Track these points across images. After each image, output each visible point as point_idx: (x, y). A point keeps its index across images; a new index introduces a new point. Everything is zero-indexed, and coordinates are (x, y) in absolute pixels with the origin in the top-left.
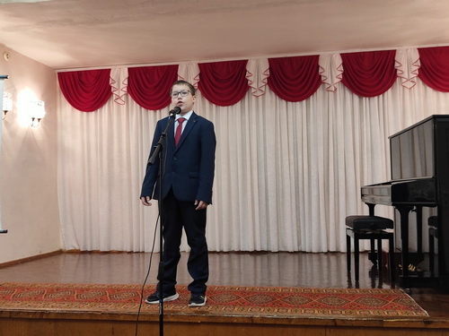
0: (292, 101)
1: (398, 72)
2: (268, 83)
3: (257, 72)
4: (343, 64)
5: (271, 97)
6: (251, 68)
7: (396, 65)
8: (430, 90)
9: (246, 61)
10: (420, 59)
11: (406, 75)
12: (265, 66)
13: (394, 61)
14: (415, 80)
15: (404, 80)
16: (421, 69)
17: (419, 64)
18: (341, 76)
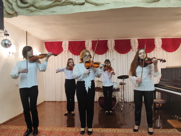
0: (122, 54)
1: (156, 46)
2: (114, 48)
3: (111, 44)
4: (138, 42)
5: (115, 52)
6: (109, 43)
7: (155, 43)
8: (165, 51)
9: (108, 40)
10: (162, 42)
11: (158, 47)
12: (113, 42)
13: (154, 42)
14: (160, 48)
15: (157, 48)
16: (162, 45)
17: (162, 43)
18: (138, 46)
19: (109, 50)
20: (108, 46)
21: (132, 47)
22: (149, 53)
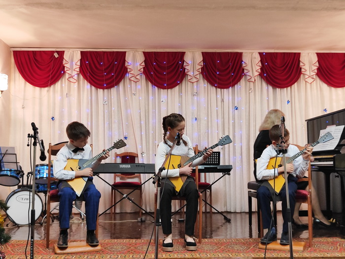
2: (202, 73)
3: (193, 62)
4: (261, 61)
7: (301, 64)
9: (185, 52)
10: (318, 61)
11: (308, 73)
12: (199, 58)
13: (299, 61)
14: (314, 77)
16: (318, 69)
17: (317, 64)
18: (260, 71)
19: (189, 78)
20: (186, 67)
21: (245, 71)
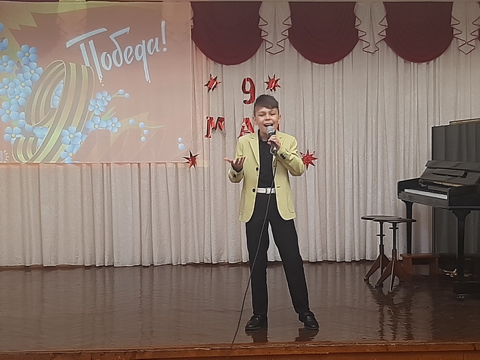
0: (320, 63)
1: (455, 32)
2: (289, 37)
3: (275, 20)
4: (387, 17)
7: (453, 22)
9: (260, 3)
11: (464, 37)
12: (285, 14)
13: (450, 17)
14: (475, 43)
15: (462, 43)
18: (384, 33)
19: (268, 46)
20: (263, 28)
21: (360, 34)
22: (427, 60)
